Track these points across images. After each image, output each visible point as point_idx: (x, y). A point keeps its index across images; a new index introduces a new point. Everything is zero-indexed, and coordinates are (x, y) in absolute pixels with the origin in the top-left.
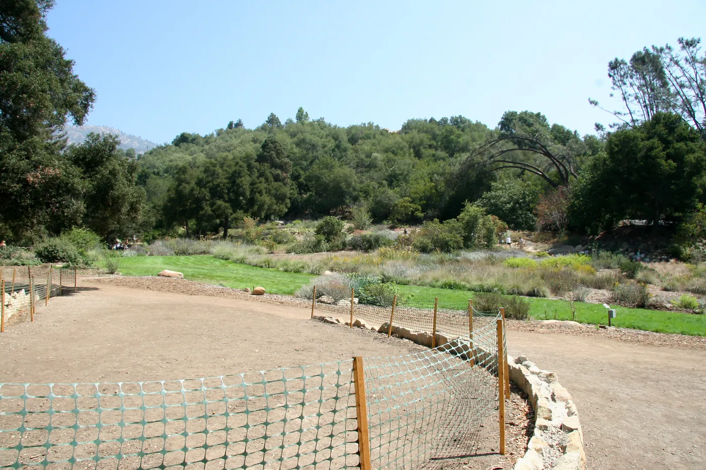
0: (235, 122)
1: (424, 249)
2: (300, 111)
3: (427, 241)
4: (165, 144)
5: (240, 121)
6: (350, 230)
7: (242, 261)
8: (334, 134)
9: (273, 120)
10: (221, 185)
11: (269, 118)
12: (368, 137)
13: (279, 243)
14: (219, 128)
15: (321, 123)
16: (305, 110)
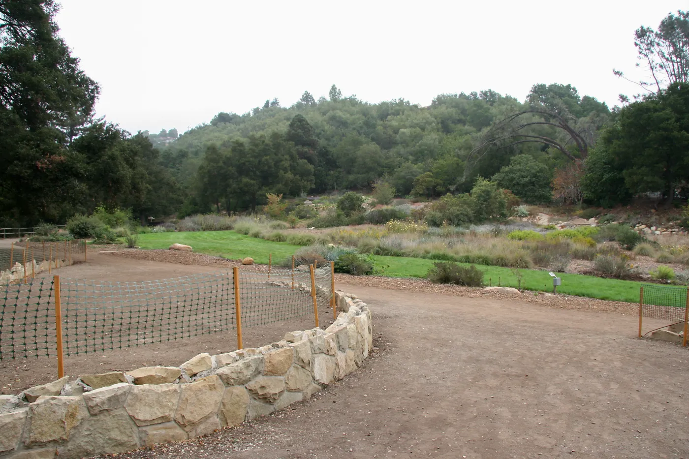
0: (271, 101)
1: (435, 223)
2: (334, 88)
3: (438, 214)
4: (203, 124)
5: (276, 100)
6: (373, 205)
7: (256, 236)
8: (365, 110)
9: (307, 97)
10: (247, 163)
11: (303, 96)
12: (397, 113)
13: (302, 217)
14: (255, 107)
15: (352, 102)
16: (338, 87)
